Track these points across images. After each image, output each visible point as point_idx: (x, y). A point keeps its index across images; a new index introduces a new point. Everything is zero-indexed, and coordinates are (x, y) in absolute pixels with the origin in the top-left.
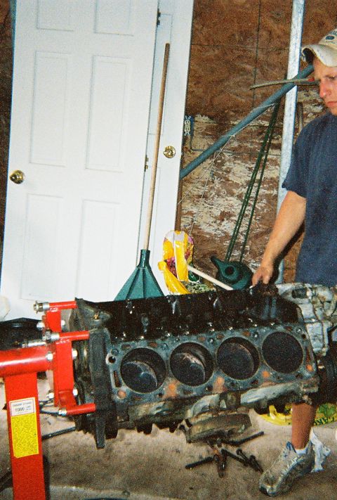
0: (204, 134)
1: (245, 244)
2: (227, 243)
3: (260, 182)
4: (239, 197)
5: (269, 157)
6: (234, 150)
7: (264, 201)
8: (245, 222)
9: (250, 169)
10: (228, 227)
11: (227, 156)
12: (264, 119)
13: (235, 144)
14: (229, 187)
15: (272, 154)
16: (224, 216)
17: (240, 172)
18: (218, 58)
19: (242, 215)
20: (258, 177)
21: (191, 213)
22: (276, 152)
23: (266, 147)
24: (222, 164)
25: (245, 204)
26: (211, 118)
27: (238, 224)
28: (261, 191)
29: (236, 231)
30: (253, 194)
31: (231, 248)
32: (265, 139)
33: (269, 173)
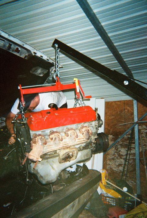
0: (112, 140)
1: (127, 174)
2: (121, 174)
3: (130, 154)
4: (124, 159)
5: (132, 146)
6: (121, 145)
7: (132, 160)
8: (126, 167)
9: (126, 150)
10: (121, 168)
11: (119, 146)
12: (129, 135)
13: (121, 143)
14: (120, 156)
15: (133, 146)
16: (120, 165)
17: (123, 151)
18: (114, 119)
19: (125, 164)
20: (129, 152)
21: (109, 164)
22: (134, 145)
23: (130, 143)
24: (118, 149)
25: (126, 161)
26: (113, 136)
27: (124, 168)
28: (131, 157)
29: (124, 170)
30: (128, 158)
31: (122, 176)
32: (130, 141)
33: (132, 152)
